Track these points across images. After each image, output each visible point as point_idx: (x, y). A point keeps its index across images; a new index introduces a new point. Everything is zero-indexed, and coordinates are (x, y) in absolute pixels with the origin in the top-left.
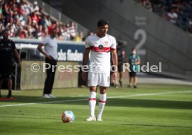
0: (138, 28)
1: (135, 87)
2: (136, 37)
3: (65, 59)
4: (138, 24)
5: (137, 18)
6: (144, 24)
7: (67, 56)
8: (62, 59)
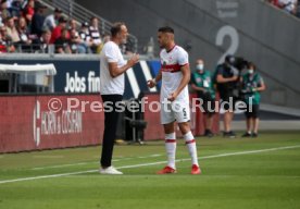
0: (222, 23)
1: (254, 135)
2: (219, 41)
3: (83, 90)
4: (222, 15)
5: (219, 5)
6: (234, 14)
7: (87, 83)
8: (78, 90)
